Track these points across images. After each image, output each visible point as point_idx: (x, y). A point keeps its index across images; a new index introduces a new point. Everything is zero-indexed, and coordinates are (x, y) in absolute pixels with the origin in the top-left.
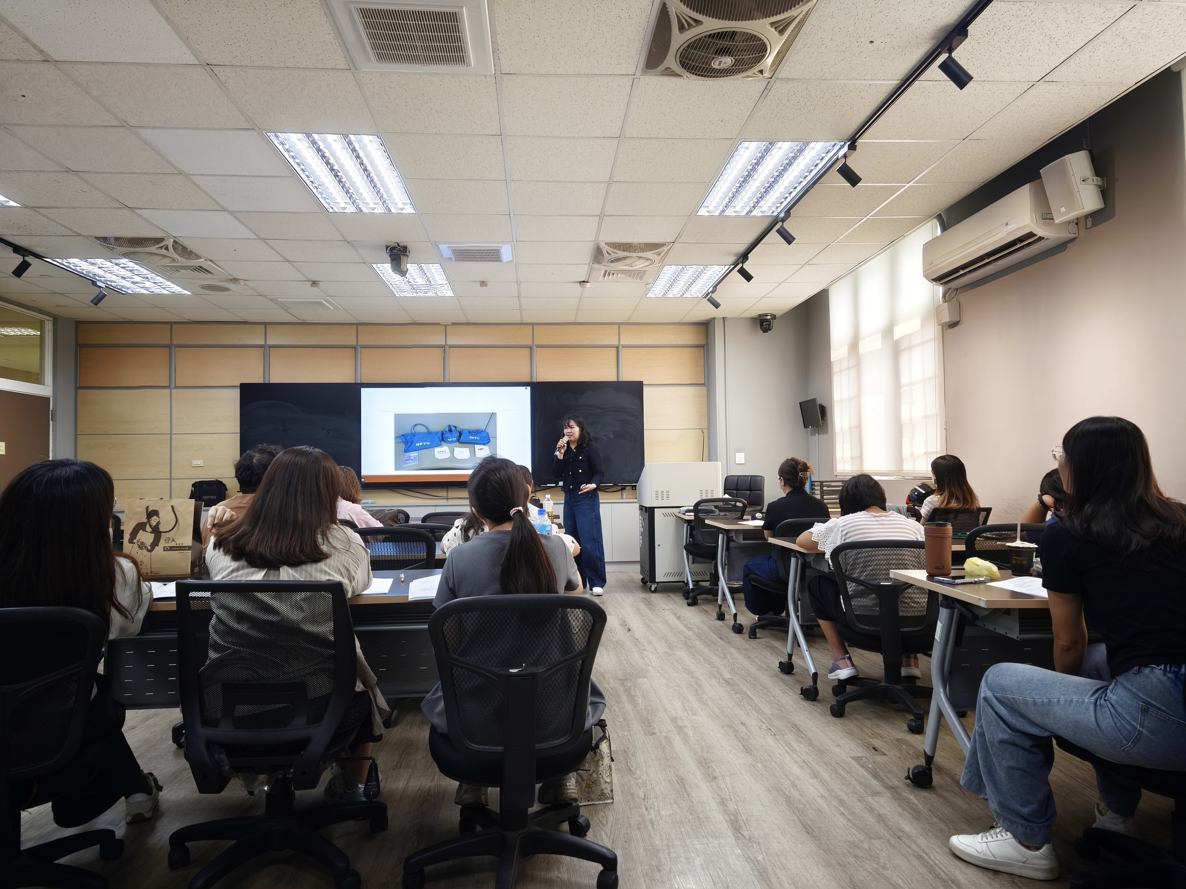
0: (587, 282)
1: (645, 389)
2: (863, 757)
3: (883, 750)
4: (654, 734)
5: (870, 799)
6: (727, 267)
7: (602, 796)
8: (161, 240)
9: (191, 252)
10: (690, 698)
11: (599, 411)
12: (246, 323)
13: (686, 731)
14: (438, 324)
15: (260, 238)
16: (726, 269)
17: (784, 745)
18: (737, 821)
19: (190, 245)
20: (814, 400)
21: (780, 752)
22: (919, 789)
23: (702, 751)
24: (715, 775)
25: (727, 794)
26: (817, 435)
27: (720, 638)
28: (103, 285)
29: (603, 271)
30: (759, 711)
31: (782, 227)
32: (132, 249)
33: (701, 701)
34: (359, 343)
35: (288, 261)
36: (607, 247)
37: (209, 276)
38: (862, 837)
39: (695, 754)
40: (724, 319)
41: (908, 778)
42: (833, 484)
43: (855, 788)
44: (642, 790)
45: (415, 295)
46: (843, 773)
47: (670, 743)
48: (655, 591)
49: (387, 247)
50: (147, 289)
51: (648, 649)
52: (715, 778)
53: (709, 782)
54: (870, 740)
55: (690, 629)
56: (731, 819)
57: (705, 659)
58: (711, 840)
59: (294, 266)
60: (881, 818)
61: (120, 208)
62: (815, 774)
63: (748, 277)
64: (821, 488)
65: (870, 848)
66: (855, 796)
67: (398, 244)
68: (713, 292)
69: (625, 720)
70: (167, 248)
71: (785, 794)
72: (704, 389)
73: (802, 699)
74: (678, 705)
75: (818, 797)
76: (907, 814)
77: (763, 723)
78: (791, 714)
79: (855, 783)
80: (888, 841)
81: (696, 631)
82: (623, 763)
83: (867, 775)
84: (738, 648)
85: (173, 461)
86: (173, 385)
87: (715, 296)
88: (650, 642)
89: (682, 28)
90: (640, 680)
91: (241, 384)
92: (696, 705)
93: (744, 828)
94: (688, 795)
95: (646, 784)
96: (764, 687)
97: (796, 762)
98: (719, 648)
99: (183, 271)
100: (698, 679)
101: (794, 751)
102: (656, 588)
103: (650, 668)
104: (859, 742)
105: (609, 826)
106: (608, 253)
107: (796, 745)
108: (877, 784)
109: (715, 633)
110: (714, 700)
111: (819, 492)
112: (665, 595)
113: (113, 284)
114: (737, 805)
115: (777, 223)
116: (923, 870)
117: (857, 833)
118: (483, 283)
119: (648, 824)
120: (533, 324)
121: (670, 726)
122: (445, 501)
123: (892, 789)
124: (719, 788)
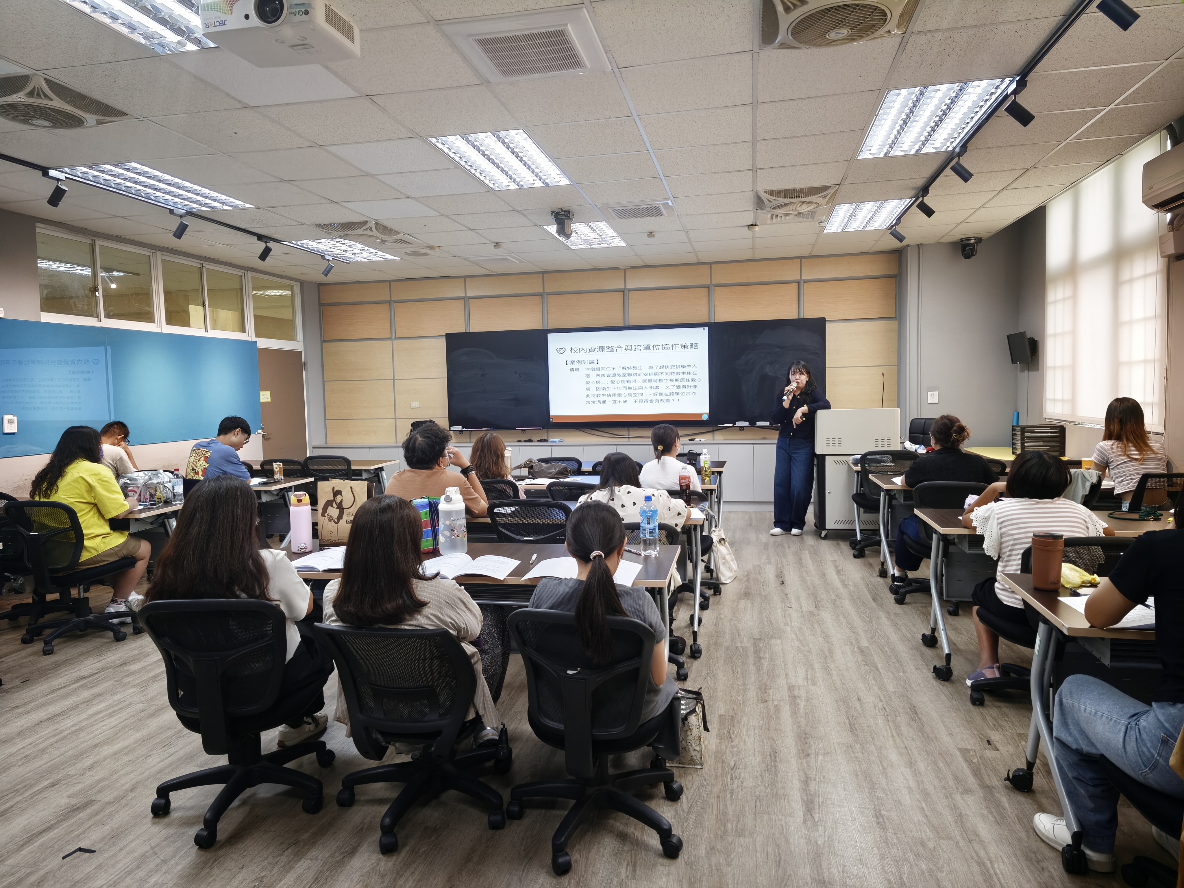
0: (756, 225)
1: (828, 325)
2: (972, 750)
3: (997, 744)
4: (766, 701)
5: (958, 797)
6: (908, 201)
7: (692, 761)
8: (366, 223)
9: (391, 230)
10: (817, 666)
11: (778, 350)
12: (448, 277)
13: (799, 701)
14: (618, 268)
15: (443, 215)
16: (906, 204)
17: (892, 728)
18: (812, 802)
19: (389, 224)
20: (1023, 334)
21: (885, 735)
22: (1017, 792)
23: (807, 725)
24: (810, 752)
25: (814, 773)
26: (1026, 372)
27: (874, 599)
28: (330, 258)
29: (769, 216)
30: (882, 687)
31: (958, 163)
32: (345, 233)
33: (827, 670)
34: (546, 291)
35: (470, 229)
36: (767, 195)
37: (409, 245)
38: (930, 834)
39: (799, 727)
40: (919, 246)
41: (1008, 779)
42: (1037, 430)
43: (947, 783)
44: (734, 759)
45: (589, 247)
46: (941, 765)
47: (779, 713)
48: (826, 538)
49: (552, 212)
50: (365, 258)
51: (793, 606)
52: (808, 755)
53: (801, 759)
54: (989, 731)
55: (845, 586)
56: (808, 798)
57: (848, 623)
58: (780, 817)
59: (477, 233)
60: (960, 819)
61: (328, 203)
62: (911, 763)
63: (929, 212)
64: (1022, 435)
65: (934, 848)
66: (944, 791)
67: (561, 209)
68: (896, 224)
69: (744, 683)
70: (371, 229)
71: (871, 780)
72: (894, 324)
73: (934, 678)
74: (801, 673)
75: (904, 787)
76: (991, 818)
77: (881, 700)
78: (915, 693)
79: (949, 776)
80: (957, 843)
81: (852, 588)
82: (727, 729)
83: (967, 771)
84: (888, 613)
87: (899, 229)
88: (798, 599)
89: (787, 9)
90: (773, 641)
91: (446, 334)
92: (819, 674)
93: (817, 811)
94: (776, 769)
95: (740, 753)
96: (898, 661)
97: (897, 748)
98: (868, 611)
99: (389, 244)
100: (832, 645)
101: (900, 735)
102: (826, 535)
103: (788, 628)
104: (976, 733)
105: (692, 791)
106: (769, 201)
107: (905, 729)
108: (974, 781)
109: (870, 593)
110: (840, 670)
111: (1019, 438)
112: (834, 542)
113: (339, 256)
114: (818, 787)
115: (952, 159)
116: (979, 878)
117: (928, 830)
118: (651, 234)
119: (728, 793)
120: (711, 264)
121: (785, 694)
122: (627, 440)
123: (988, 789)
124: (808, 766)
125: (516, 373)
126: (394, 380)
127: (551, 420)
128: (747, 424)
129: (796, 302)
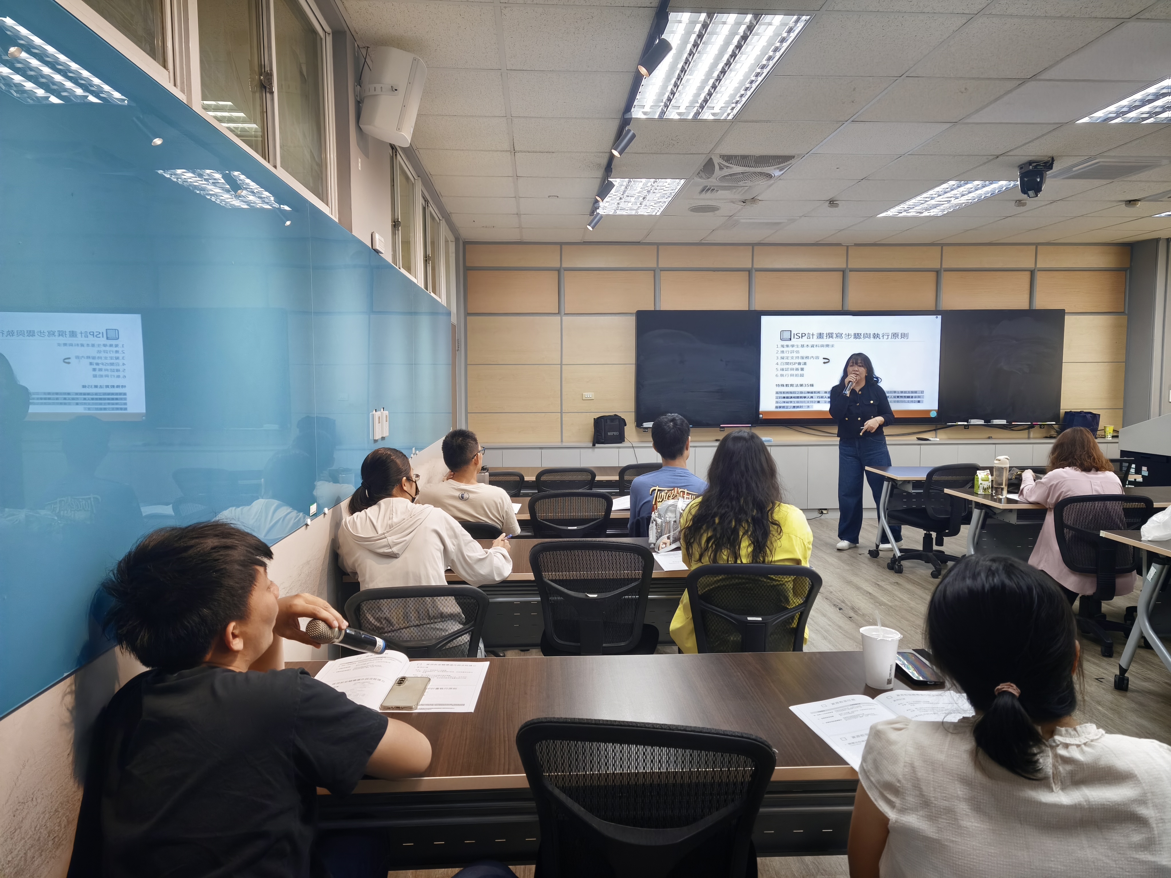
11: (1013, 342)
12: (638, 243)
14: (840, 245)
34: (755, 266)
72: (1123, 319)
85: (564, 393)
86: (563, 313)
91: (636, 311)
120: (942, 245)
125: (721, 360)
126: (561, 364)
127: (761, 416)
128: (982, 422)
129: (1028, 292)
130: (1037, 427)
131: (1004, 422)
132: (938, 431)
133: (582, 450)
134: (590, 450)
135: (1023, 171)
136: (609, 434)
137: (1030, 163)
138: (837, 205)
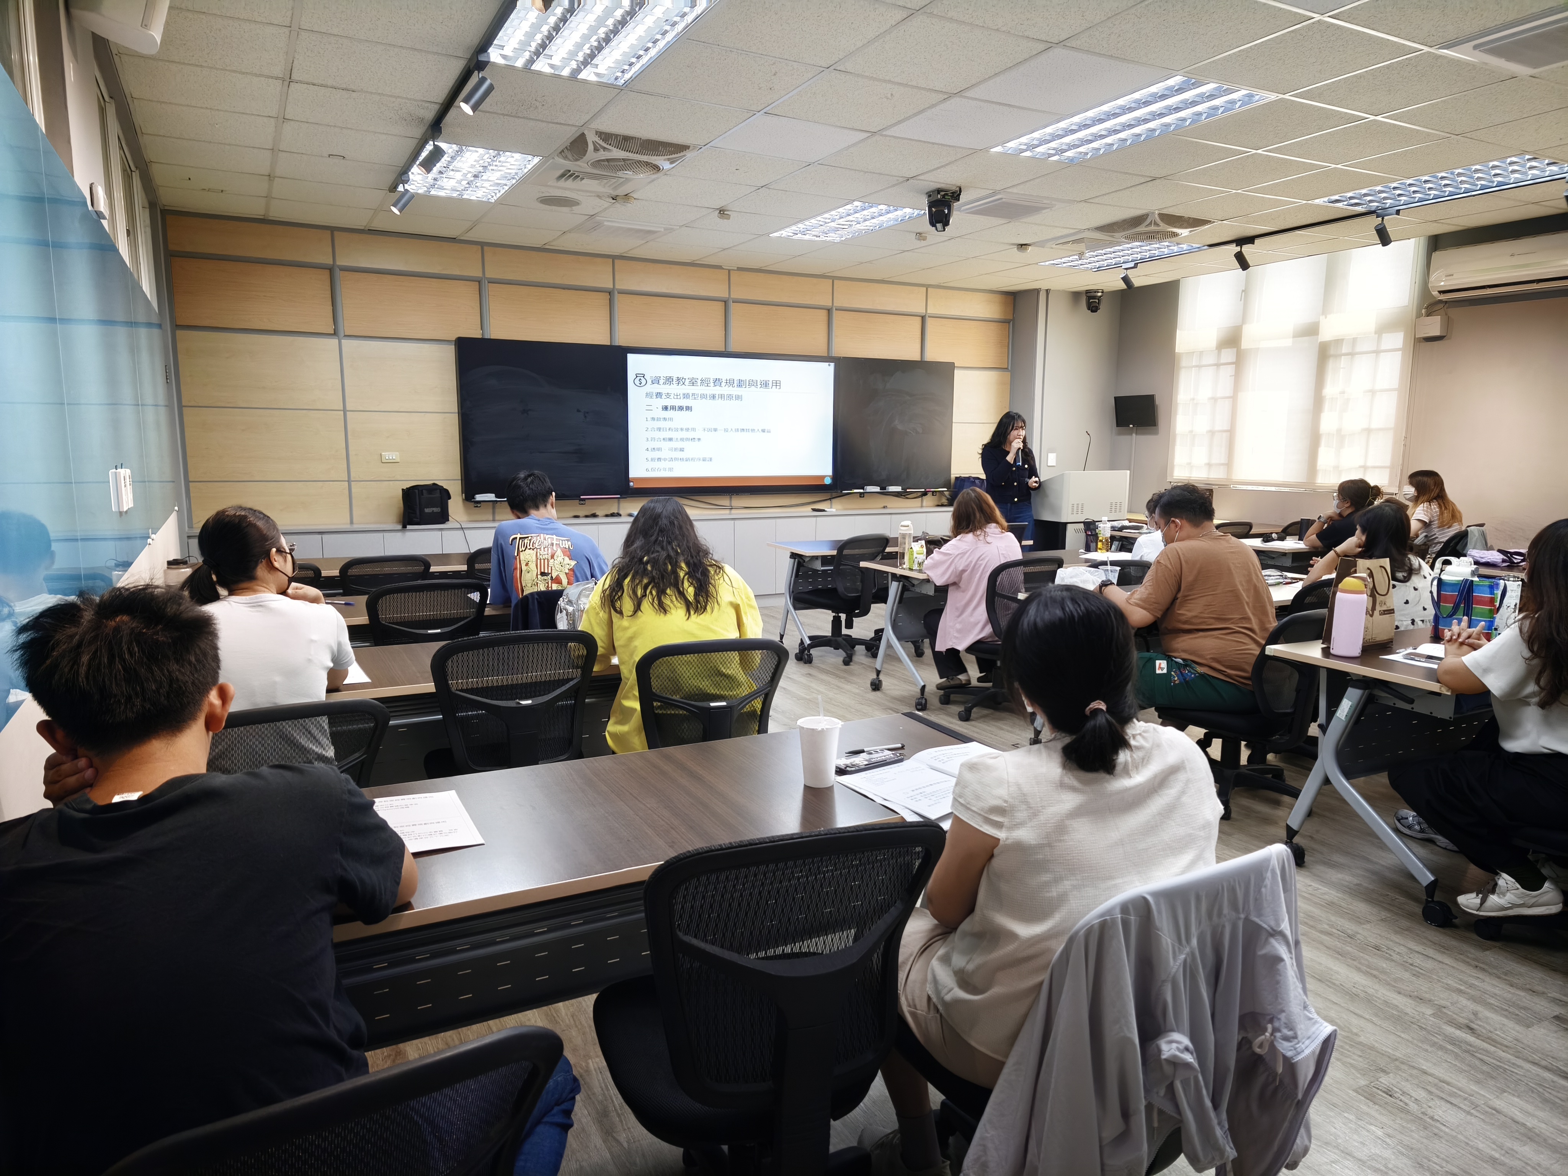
0: (1029, 245)
1: (957, 373)
8: (684, 148)
11: (908, 397)
12: (453, 240)
14: (720, 267)
20: (1149, 397)
34: (617, 287)
40: (1048, 291)
67: (960, 189)
68: (1129, 268)
72: (1006, 376)
85: (351, 453)
86: (341, 334)
91: (455, 338)
125: (578, 411)
126: (345, 411)
127: (631, 484)
128: (877, 489)
129: (919, 340)
130: (930, 494)
131: (898, 489)
132: (833, 500)
133: (386, 534)
134: (399, 534)
135: (933, 199)
136: (427, 510)
137: (939, 191)
138: (728, 217)
